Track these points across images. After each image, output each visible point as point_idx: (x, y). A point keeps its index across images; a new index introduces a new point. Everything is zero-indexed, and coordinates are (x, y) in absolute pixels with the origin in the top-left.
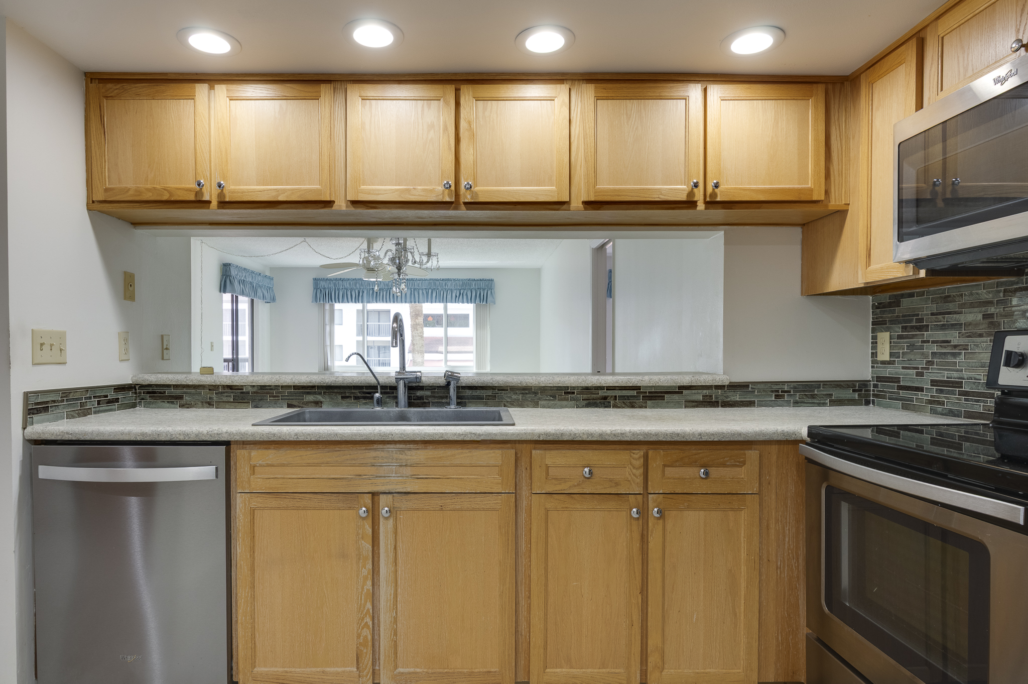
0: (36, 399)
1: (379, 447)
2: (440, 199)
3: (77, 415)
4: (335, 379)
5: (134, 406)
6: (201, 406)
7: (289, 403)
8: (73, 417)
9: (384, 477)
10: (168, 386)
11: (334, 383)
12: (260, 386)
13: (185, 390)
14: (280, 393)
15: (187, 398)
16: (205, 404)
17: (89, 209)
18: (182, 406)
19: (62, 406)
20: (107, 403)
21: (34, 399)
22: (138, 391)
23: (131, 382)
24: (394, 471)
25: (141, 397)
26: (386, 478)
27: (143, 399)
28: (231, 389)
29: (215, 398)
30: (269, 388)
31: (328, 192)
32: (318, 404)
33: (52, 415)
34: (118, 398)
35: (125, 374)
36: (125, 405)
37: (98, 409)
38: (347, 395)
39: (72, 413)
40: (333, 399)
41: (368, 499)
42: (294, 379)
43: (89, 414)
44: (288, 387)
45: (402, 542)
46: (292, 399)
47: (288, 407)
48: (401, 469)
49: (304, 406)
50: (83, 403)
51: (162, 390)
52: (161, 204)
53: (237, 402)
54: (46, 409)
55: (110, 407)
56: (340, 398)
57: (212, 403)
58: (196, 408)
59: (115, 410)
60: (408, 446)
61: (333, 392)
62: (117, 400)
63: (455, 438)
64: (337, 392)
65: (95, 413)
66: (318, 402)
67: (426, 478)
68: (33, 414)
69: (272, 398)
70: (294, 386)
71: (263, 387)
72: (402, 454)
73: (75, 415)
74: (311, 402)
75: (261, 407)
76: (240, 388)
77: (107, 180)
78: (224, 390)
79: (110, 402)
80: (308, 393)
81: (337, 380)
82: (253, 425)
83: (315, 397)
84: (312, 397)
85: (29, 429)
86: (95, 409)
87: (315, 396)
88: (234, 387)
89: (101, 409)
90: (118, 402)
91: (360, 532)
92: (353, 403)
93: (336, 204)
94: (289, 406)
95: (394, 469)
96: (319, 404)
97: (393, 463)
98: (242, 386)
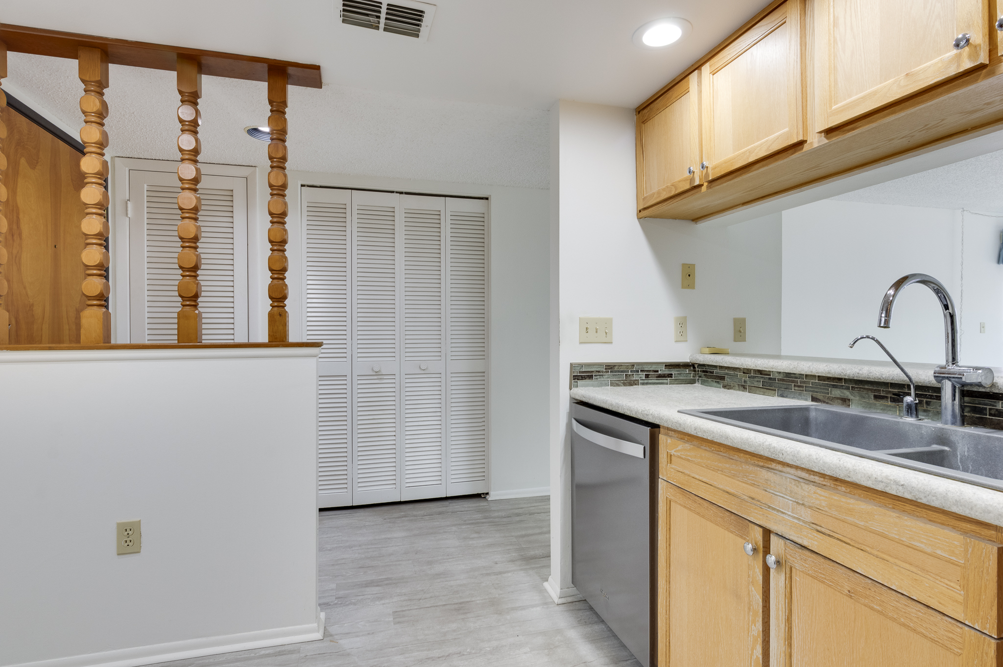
0: (581, 368)
1: (777, 468)
2: (952, 71)
3: (622, 384)
4: (858, 371)
5: (692, 382)
6: (737, 388)
7: (814, 396)
8: (618, 385)
9: (778, 511)
10: (715, 367)
11: (857, 377)
12: (786, 373)
13: (726, 371)
14: (804, 382)
15: (727, 380)
16: (740, 386)
17: (639, 218)
18: (724, 387)
19: (606, 376)
20: (657, 377)
21: (579, 369)
22: (697, 369)
23: (689, 361)
24: (790, 507)
25: (699, 375)
26: (780, 514)
27: (700, 377)
28: (761, 374)
29: (748, 382)
30: (794, 375)
31: (796, 131)
32: (845, 401)
33: (596, 382)
34: (672, 374)
35: (683, 354)
36: (680, 380)
37: (646, 381)
38: (882, 394)
39: (617, 382)
40: (864, 398)
41: (758, 534)
42: (811, 368)
43: (636, 385)
44: (813, 376)
45: (798, 617)
46: (817, 392)
47: (812, 401)
48: (799, 507)
49: (829, 402)
50: (630, 375)
51: (712, 369)
52: (671, 200)
53: (765, 389)
54: (591, 377)
55: (660, 381)
56: (873, 397)
57: (746, 387)
58: (734, 389)
59: (667, 384)
60: (812, 476)
61: (863, 388)
62: (670, 376)
63: (869, 484)
64: (869, 389)
65: (643, 384)
66: (845, 399)
67: (829, 536)
68: (578, 379)
69: (796, 388)
70: (818, 376)
71: (788, 375)
72: (797, 487)
73: (620, 383)
74: (838, 398)
75: (786, 397)
76: (768, 373)
77: (645, 190)
78: (756, 374)
79: (660, 376)
80: (834, 386)
81: (861, 372)
82: (679, 412)
83: (842, 393)
84: (839, 392)
85: (574, 390)
86: (642, 381)
87: (842, 390)
88: (763, 372)
89: (650, 381)
90: (671, 377)
91: (751, 573)
92: (890, 406)
93: (808, 142)
94: (814, 399)
95: (791, 505)
96: (847, 401)
97: (787, 495)
98: (770, 371)
